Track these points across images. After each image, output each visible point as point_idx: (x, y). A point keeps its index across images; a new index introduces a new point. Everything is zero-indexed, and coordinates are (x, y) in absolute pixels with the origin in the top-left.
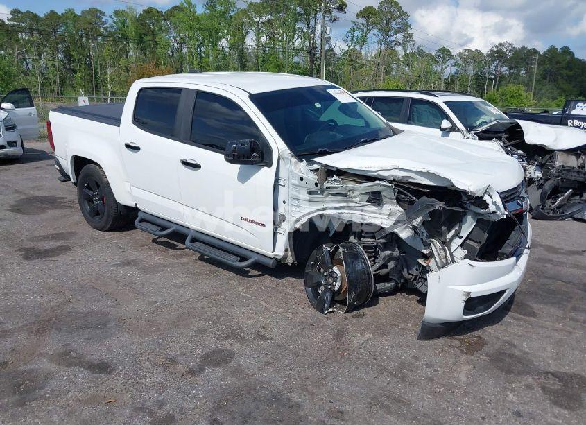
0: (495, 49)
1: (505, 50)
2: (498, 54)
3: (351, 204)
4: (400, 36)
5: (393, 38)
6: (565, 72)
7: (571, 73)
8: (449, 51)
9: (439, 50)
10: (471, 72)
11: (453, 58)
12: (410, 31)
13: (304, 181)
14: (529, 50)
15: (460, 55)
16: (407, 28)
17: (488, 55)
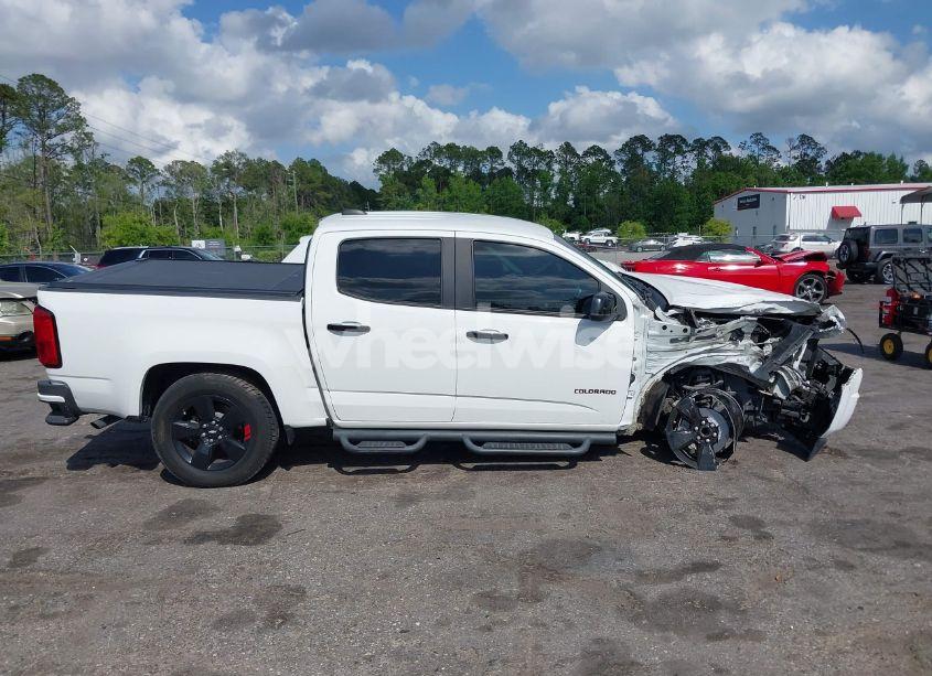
0: (221, 161)
1: (236, 163)
2: (225, 168)
3: (715, 346)
4: (68, 137)
5: (55, 140)
6: (322, 194)
7: (330, 196)
8: (150, 163)
9: (132, 162)
10: (193, 195)
11: (159, 174)
12: (87, 130)
13: (668, 329)
14: (268, 164)
15: (169, 168)
16: (81, 124)
17: (213, 170)
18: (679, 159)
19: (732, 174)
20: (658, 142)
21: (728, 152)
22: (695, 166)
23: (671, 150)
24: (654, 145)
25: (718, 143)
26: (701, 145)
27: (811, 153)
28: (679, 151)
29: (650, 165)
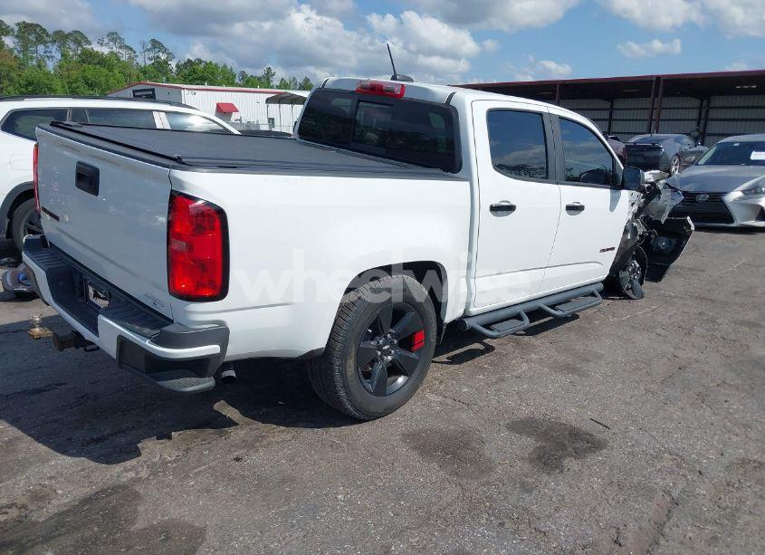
18: (41, 48)
19: (98, 66)
20: (16, 28)
21: (89, 47)
22: (58, 56)
23: (32, 37)
24: (12, 30)
25: (78, 38)
26: (61, 37)
27: (163, 57)
28: (40, 40)
29: (11, 51)
